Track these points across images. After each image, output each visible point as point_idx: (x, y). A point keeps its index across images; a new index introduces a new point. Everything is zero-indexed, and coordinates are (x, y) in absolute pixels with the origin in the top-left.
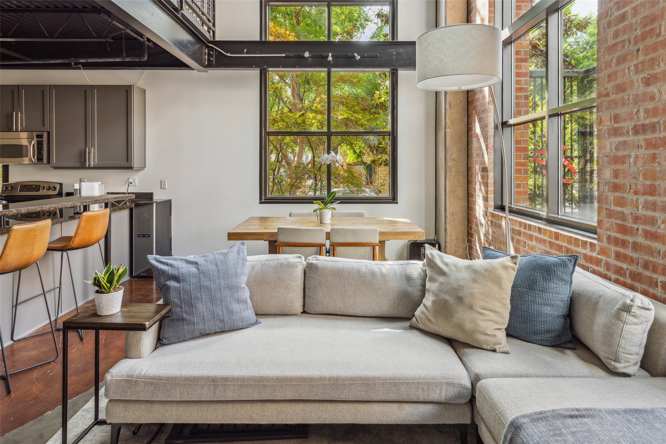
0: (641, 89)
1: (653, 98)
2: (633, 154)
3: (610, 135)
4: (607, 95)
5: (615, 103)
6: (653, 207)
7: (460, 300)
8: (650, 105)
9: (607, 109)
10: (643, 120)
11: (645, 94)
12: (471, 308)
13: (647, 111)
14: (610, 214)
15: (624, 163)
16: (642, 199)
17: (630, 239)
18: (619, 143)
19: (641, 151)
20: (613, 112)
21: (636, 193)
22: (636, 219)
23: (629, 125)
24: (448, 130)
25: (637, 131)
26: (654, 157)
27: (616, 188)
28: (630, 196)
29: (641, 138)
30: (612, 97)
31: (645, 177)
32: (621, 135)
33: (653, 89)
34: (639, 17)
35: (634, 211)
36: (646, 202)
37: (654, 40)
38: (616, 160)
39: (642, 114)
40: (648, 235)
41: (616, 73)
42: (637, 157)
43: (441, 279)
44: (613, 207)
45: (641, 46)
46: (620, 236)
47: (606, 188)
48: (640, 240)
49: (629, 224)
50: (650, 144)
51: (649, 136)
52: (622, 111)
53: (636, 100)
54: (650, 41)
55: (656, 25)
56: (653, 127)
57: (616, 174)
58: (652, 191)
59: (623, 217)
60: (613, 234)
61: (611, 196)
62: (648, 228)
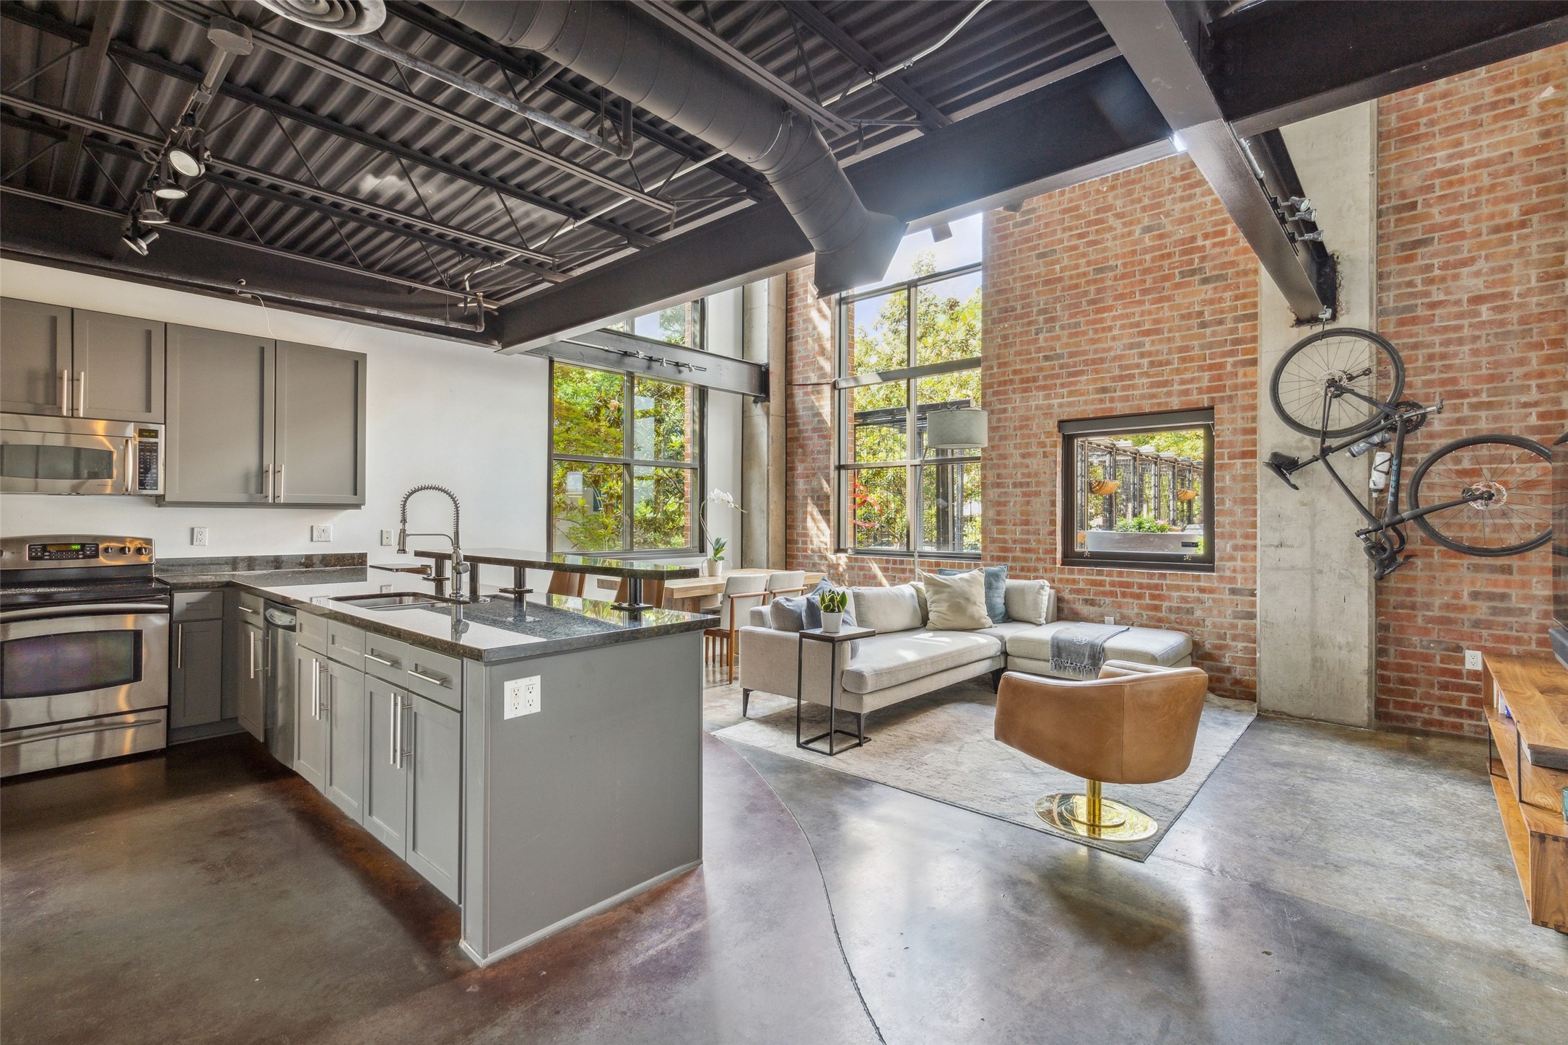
0: (1019, 460)
1: (1027, 466)
2: (1012, 500)
3: (993, 487)
4: (992, 459)
5: (999, 466)
6: (1028, 532)
7: (968, 600)
8: (1026, 471)
9: (991, 469)
10: (1019, 478)
11: (1021, 463)
12: (975, 604)
13: (1023, 474)
14: (994, 541)
15: (1005, 506)
16: (1019, 529)
17: (1010, 555)
18: (1001, 493)
19: (1018, 499)
20: (996, 472)
21: (1014, 525)
22: (1015, 541)
23: (1010, 481)
24: (770, 468)
25: (1015, 485)
26: (1028, 503)
27: (999, 522)
28: (1010, 527)
29: (1018, 491)
30: (995, 461)
31: (1022, 514)
32: (1003, 487)
33: (1027, 461)
34: (1017, 415)
35: (1013, 536)
36: (1022, 530)
37: (1028, 432)
38: (999, 504)
39: (1019, 475)
40: (1023, 550)
41: (998, 446)
42: (1015, 502)
43: (948, 590)
44: (995, 536)
45: (1019, 433)
46: (1002, 554)
47: (990, 523)
48: (1018, 554)
49: (1010, 545)
50: (1024, 494)
51: (1024, 489)
52: (1002, 471)
53: (1015, 466)
54: (1025, 432)
55: (1029, 423)
56: (1028, 484)
57: (999, 513)
58: (1027, 523)
59: (1005, 541)
60: (995, 554)
61: (994, 529)
62: (1024, 546)
